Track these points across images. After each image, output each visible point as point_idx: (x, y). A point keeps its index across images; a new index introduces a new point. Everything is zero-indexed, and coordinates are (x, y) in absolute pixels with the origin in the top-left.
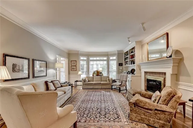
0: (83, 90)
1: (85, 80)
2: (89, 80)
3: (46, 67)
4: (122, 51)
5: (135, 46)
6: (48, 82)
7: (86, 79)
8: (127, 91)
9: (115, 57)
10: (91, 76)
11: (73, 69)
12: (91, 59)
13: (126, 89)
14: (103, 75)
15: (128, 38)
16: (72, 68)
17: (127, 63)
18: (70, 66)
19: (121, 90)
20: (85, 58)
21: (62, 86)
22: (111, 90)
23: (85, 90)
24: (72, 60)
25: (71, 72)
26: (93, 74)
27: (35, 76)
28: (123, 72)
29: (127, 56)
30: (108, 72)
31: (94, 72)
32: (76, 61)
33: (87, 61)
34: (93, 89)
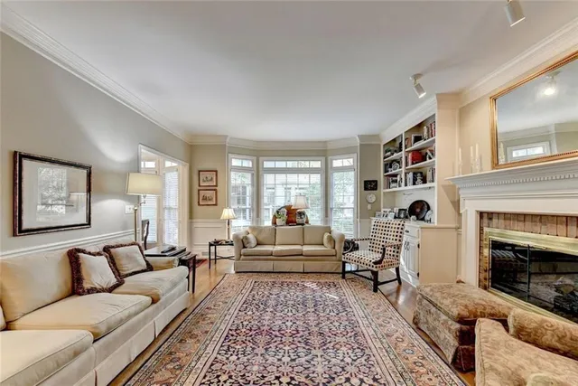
0: (237, 276)
1: (246, 238)
2: (260, 237)
3: (89, 190)
4: (377, 137)
5: (436, 111)
6: (84, 252)
7: (250, 236)
8: (400, 283)
9: (351, 160)
10: (268, 223)
11: (205, 198)
12: (268, 164)
13: (398, 279)
14: (307, 222)
15: (416, 76)
16: (201, 195)
17: (396, 181)
18: (196, 187)
19: (380, 280)
20: (247, 164)
21: (150, 269)
22: (341, 281)
23: (245, 276)
24: (201, 168)
25: (197, 209)
26: (275, 217)
27: (25, 226)
28: (377, 213)
29: (395, 155)
30: (326, 210)
31: (278, 212)
32: (216, 171)
33: (253, 174)
34: (272, 275)
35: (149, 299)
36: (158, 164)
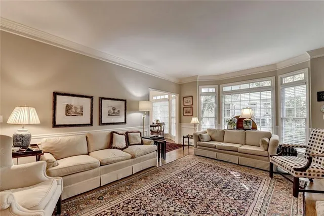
0: (194, 157)
2: (213, 136)
6: (116, 133)
9: (303, 75)
11: (187, 112)
12: (227, 89)
16: (185, 110)
18: (183, 106)
20: (212, 90)
21: (142, 143)
24: (185, 95)
25: (184, 118)
27: (103, 122)
30: (277, 121)
32: (192, 97)
33: (216, 96)
34: (214, 161)
35: (130, 156)
36: (169, 96)
